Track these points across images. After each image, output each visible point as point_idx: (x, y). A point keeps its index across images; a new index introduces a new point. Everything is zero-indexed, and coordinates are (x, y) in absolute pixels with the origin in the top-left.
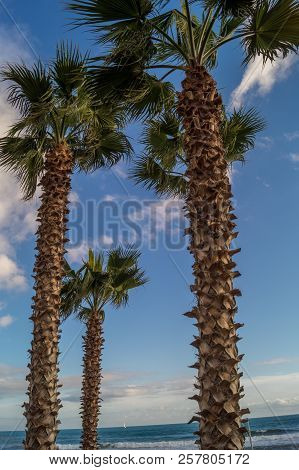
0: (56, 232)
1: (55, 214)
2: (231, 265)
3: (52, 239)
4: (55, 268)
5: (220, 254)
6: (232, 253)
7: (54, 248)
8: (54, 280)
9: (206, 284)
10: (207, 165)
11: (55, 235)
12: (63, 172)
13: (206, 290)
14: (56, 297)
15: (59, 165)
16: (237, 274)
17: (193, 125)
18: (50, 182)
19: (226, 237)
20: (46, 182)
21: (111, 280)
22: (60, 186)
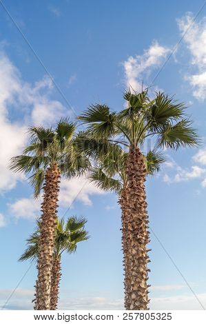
0: (51, 219)
1: (51, 208)
2: (147, 257)
3: (49, 223)
4: (51, 240)
5: (142, 252)
6: (147, 251)
7: (50, 228)
8: (50, 247)
9: (135, 266)
10: (139, 206)
11: (51, 221)
12: (56, 183)
13: (135, 268)
14: (50, 257)
15: (54, 178)
16: (149, 261)
17: (132, 183)
18: (49, 189)
19: (145, 244)
20: (46, 189)
21: (70, 238)
22: (54, 191)
